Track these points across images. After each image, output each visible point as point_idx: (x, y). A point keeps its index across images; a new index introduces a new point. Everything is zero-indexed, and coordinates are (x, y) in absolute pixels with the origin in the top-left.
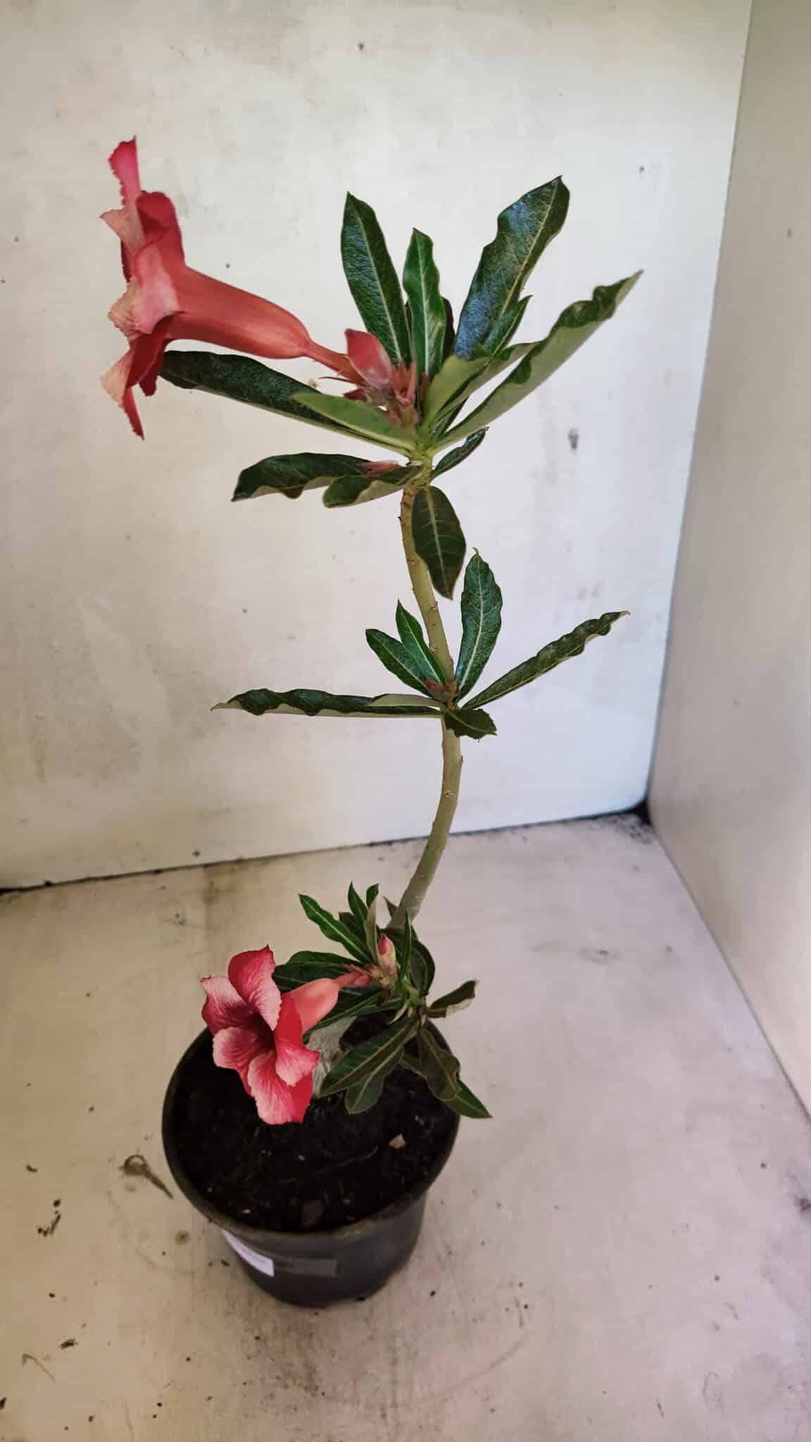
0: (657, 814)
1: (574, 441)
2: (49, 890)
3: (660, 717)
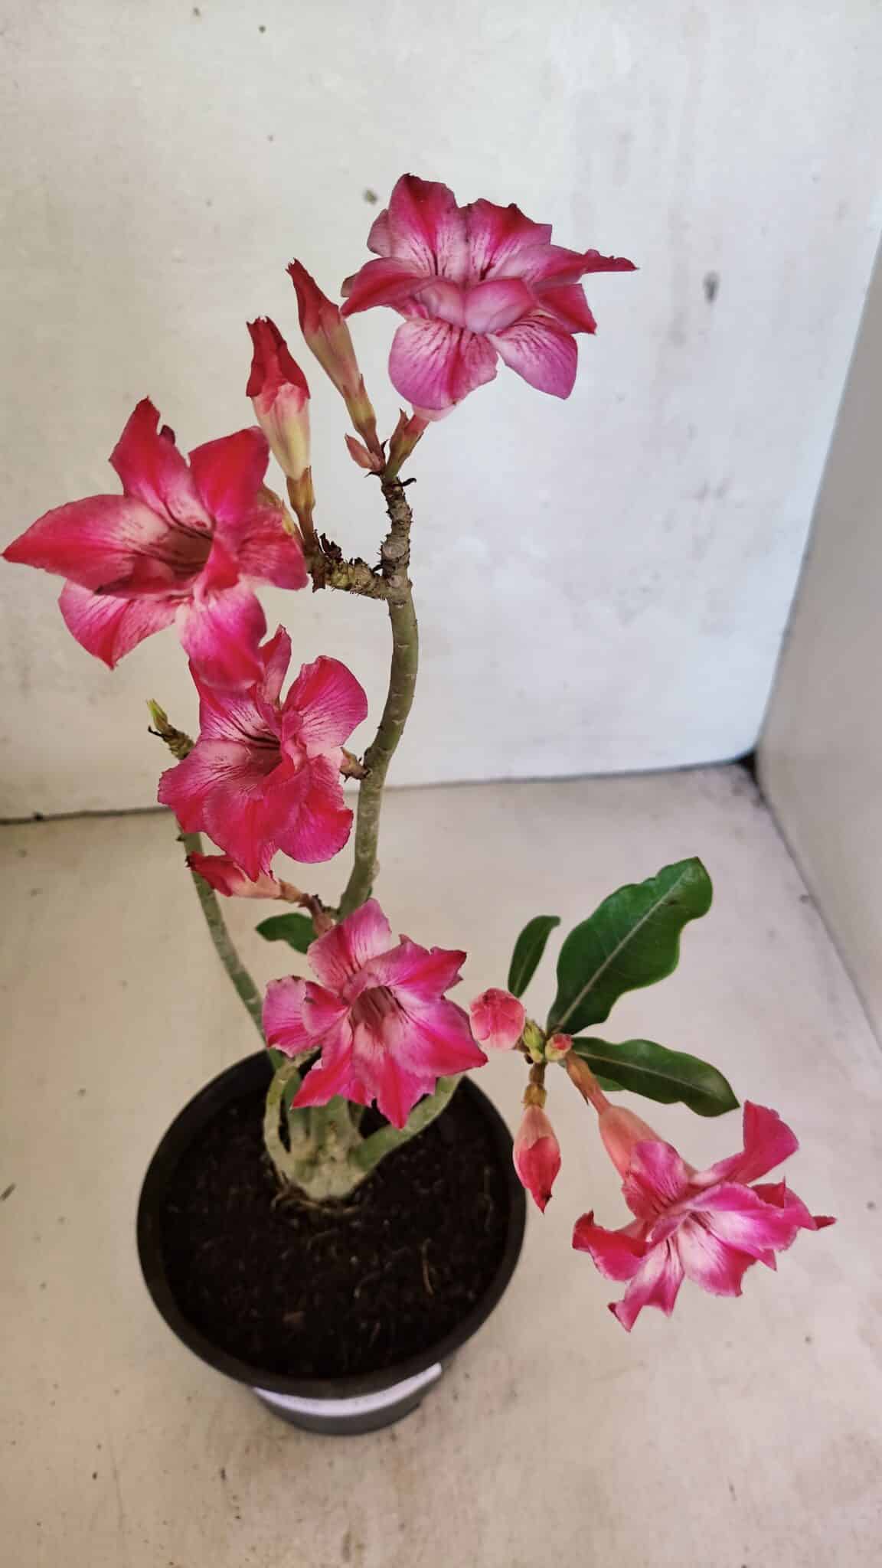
0: (767, 768)
1: (711, 289)
2: (41, 827)
3: (785, 649)
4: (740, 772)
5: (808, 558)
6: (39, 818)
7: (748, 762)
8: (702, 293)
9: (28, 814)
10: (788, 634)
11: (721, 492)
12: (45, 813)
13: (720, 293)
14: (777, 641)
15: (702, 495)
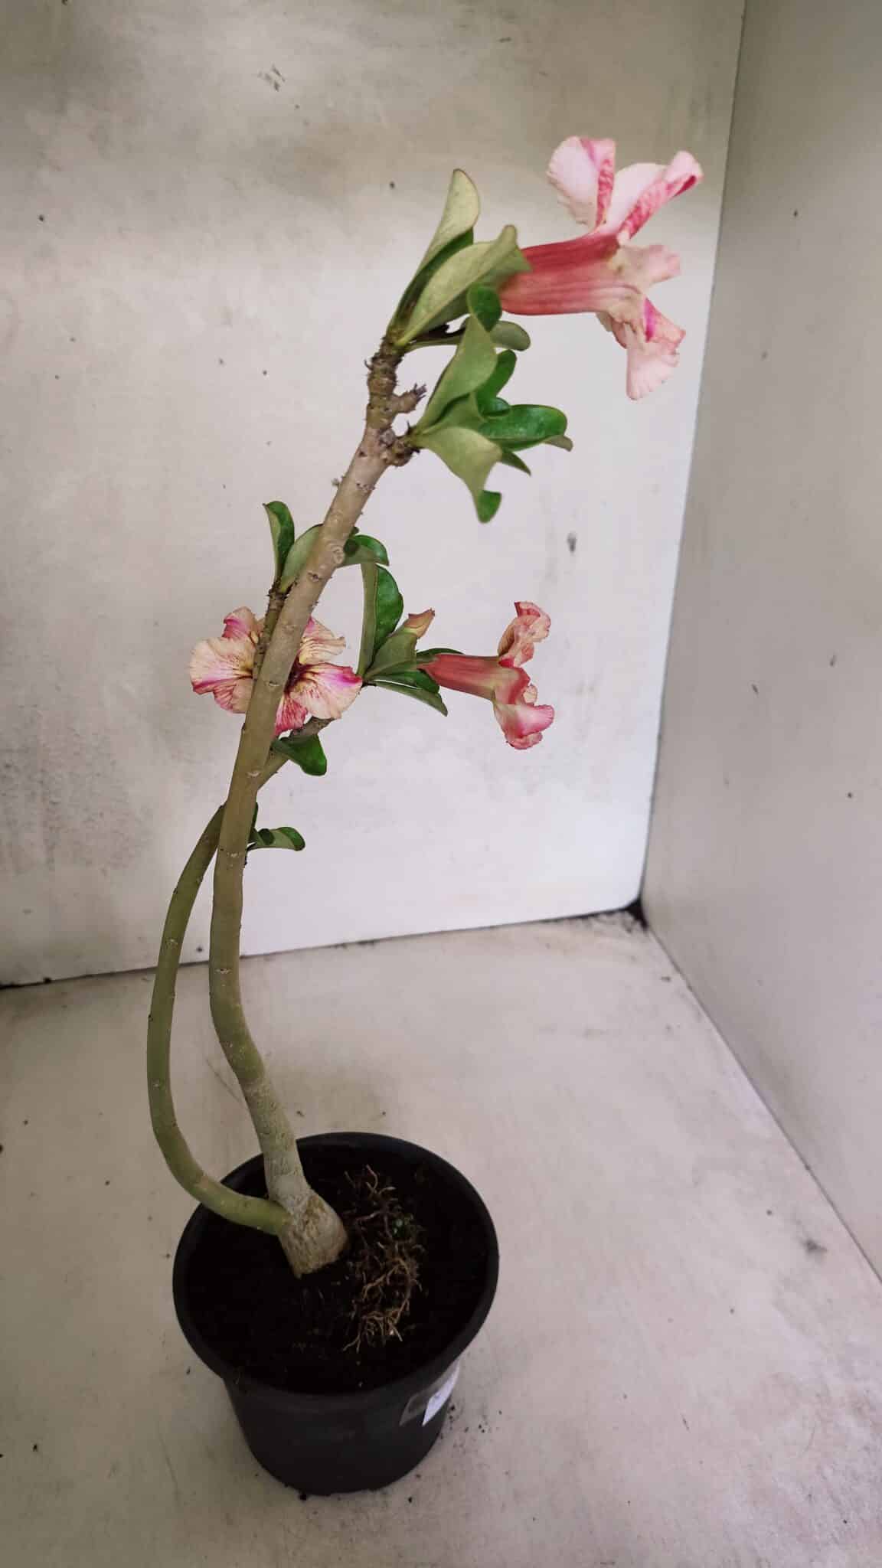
0: (650, 911)
1: (572, 544)
2: (48, 987)
3: (652, 811)
4: (629, 918)
5: (660, 737)
6: (48, 981)
7: (636, 910)
8: (566, 547)
9: (40, 979)
10: (653, 799)
11: (592, 689)
12: (54, 977)
13: (578, 545)
14: (647, 805)
15: (580, 691)
